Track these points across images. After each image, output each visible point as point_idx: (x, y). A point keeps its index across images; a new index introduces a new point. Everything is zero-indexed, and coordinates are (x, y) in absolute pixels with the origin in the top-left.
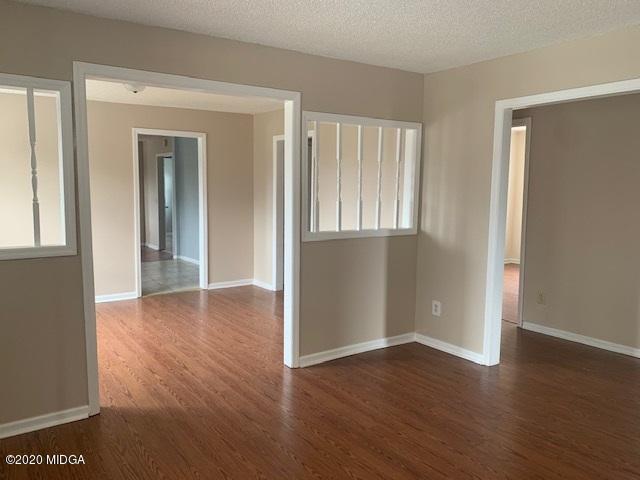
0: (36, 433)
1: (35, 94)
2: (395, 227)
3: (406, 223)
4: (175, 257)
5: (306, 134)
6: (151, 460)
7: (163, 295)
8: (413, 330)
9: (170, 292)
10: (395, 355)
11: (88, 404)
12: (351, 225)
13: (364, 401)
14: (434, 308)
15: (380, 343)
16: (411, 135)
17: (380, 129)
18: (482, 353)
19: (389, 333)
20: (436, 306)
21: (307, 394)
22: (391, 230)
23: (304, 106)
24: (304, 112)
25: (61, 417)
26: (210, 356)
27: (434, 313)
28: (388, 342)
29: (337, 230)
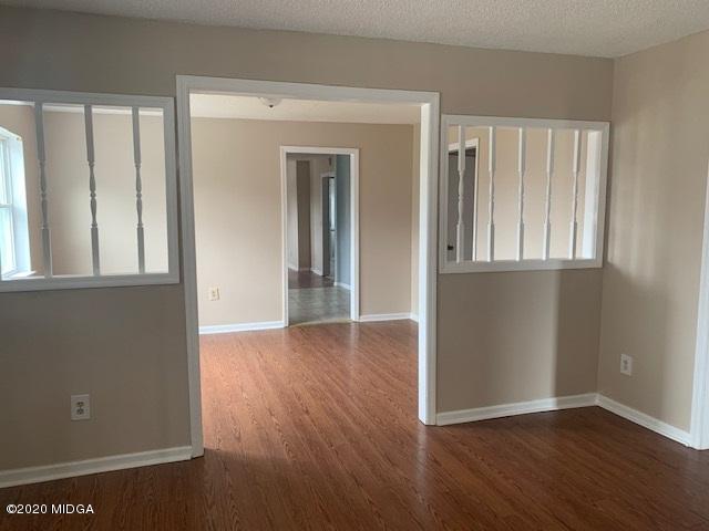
0: (137, 470)
1: (140, 113)
2: (570, 257)
3: (587, 252)
4: (335, 284)
5: (446, 147)
6: (236, 518)
7: (310, 326)
8: (594, 390)
9: (320, 322)
10: (563, 421)
11: (190, 444)
12: (507, 252)
13: (506, 478)
14: (622, 364)
15: (547, 404)
16: (594, 138)
17: (550, 131)
18: (688, 431)
19: (559, 391)
20: (626, 362)
21: (436, 461)
22: (565, 262)
23: (443, 109)
24: (443, 116)
25: (162, 455)
26: (338, 401)
27: (623, 371)
28: (559, 403)
29: (489, 260)
